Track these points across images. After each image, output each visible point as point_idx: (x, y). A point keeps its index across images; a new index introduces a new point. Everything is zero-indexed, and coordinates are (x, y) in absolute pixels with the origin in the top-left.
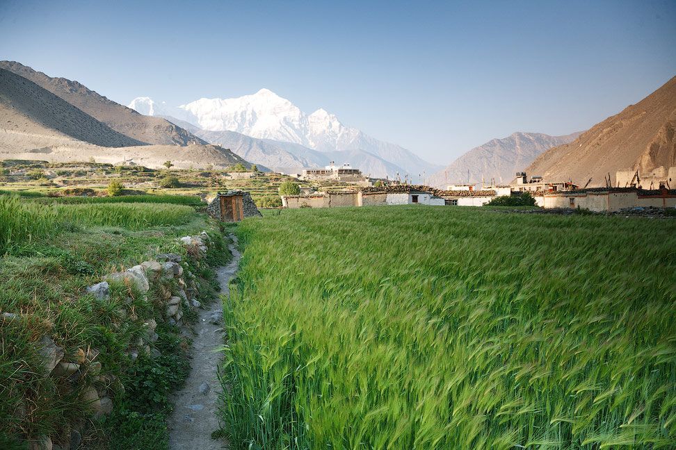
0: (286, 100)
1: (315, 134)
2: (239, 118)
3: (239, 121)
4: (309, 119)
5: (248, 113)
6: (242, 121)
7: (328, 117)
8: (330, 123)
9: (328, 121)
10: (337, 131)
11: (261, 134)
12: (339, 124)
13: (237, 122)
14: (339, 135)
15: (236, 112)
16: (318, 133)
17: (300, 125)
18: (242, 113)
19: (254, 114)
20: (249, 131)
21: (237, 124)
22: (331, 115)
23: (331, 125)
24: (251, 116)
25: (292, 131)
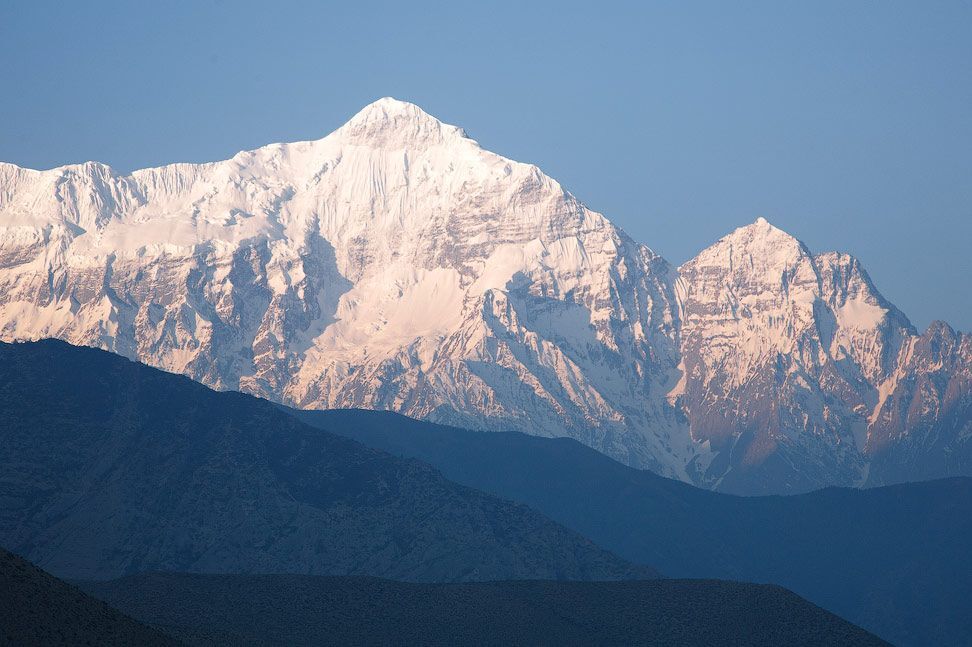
0: (523, 170)
1: (715, 386)
2: (221, 283)
3: (223, 308)
4: (681, 291)
5: (279, 251)
6: (239, 308)
7: (806, 271)
8: (821, 311)
9: (802, 299)
10: (870, 363)
11: (360, 389)
12: (878, 315)
13: (208, 311)
14: (886, 390)
15: (203, 252)
16: (741, 375)
17: (616, 325)
18: (240, 258)
19: (318, 255)
20: (286, 371)
21: (203, 329)
22: (826, 261)
23: (824, 320)
24: (298, 274)
25: (564, 368)
